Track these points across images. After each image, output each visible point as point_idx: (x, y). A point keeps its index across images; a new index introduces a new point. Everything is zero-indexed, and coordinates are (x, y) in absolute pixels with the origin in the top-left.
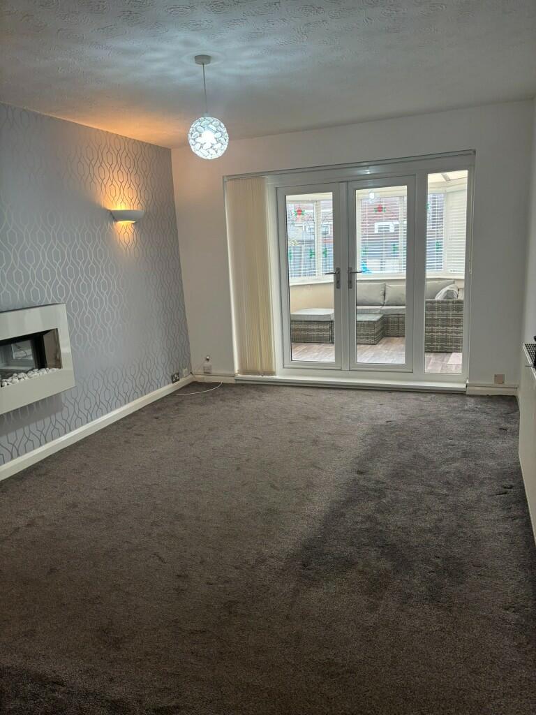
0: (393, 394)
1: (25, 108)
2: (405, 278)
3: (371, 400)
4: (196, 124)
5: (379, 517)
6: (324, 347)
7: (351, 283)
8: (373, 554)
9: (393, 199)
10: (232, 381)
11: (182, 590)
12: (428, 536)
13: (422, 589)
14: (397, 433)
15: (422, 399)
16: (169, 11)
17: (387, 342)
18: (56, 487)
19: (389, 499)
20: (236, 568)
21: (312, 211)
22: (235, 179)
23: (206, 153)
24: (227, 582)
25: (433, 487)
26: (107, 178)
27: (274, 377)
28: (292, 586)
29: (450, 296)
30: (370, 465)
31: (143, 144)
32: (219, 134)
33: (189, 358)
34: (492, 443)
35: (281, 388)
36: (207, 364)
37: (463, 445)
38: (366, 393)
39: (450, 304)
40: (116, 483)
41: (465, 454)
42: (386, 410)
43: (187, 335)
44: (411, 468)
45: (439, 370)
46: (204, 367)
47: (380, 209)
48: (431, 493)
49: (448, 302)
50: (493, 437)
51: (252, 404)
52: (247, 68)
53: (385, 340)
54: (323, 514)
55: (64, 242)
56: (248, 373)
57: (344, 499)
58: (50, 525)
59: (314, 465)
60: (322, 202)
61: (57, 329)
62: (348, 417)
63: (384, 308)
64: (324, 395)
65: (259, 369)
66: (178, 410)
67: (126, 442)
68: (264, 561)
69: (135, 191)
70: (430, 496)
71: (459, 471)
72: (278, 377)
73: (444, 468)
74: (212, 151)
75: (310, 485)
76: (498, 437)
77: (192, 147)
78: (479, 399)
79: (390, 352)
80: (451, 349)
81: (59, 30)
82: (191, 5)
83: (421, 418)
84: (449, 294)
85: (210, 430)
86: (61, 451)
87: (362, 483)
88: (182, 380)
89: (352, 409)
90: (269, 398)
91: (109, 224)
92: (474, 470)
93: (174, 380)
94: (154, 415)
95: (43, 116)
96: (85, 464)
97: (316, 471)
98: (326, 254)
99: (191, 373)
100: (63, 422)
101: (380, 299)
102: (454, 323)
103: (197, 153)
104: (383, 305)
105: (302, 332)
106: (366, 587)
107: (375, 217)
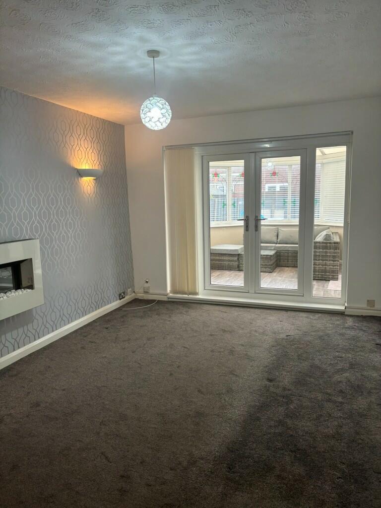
0: (289, 312)
1: (15, 90)
2: (298, 224)
3: (273, 318)
4: (147, 103)
5: (289, 422)
6: (233, 273)
7: (257, 227)
8: (287, 458)
9: (284, 167)
10: (165, 298)
11: (125, 491)
12: (332, 442)
13: (333, 495)
14: (296, 346)
15: (312, 317)
16: (130, 10)
17: (280, 271)
18: (24, 387)
19: (295, 405)
20: (171, 469)
21: (225, 175)
22: (172, 149)
23: (154, 125)
24: (164, 484)
25: (330, 395)
26: (76, 145)
27: (197, 296)
28: (220, 490)
29: (328, 239)
30: (277, 374)
31: (104, 121)
32: (164, 111)
33: (133, 281)
34: (372, 356)
35: (202, 305)
36: (146, 285)
37: (349, 357)
38: (268, 311)
39: (328, 244)
40: (73, 384)
41: (352, 366)
42: (285, 326)
43: (132, 263)
44: (310, 377)
45: (321, 294)
46: (144, 288)
47: (274, 174)
48: (329, 400)
49: (326, 243)
50: (371, 351)
51: (181, 318)
52: (187, 62)
53: (278, 269)
54: (242, 418)
55: (40, 192)
56: (177, 293)
57: (258, 404)
58: (16, 423)
59: (232, 373)
60: (232, 168)
61: (31, 259)
62: (256, 331)
63: (278, 245)
64: (235, 312)
65: (186, 290)
66: (123, 321)
67: (83, 348)
68: (195, 462)
69: (96, 155)
70: (329, 403)
71: (349, 381)
72: (200, 297)
73: (337, 378)
74: (158, 123)
75: (230, 391)
76: (375, 352)
77: (143, 120)
78: (356, 319)
79: (283, 278)
80: (329, 278)
81: (41, 24)
82: (148, 5)
83: (313, 333)
84: (328, 237)
85: (149, 339)
86: (30, 355)
87: (272, 389)
88: (127, 297)
89: (258, 325)
90: (195, 314)
91: (76, 179)
92: (361, 381)
93: (121, 297)
94: (105, 326)
95: (29, 97)
96: (49, 367)
97: (234, 378)
98: (234, 206)
99: (134, 292)
100: (34, 332)
101: (274, 239)
102: (331, 259)
103: (147, 125)
104: (276, 244)
105: (217, 262)
106: (284, 492)
107: (270, 179)
